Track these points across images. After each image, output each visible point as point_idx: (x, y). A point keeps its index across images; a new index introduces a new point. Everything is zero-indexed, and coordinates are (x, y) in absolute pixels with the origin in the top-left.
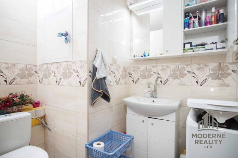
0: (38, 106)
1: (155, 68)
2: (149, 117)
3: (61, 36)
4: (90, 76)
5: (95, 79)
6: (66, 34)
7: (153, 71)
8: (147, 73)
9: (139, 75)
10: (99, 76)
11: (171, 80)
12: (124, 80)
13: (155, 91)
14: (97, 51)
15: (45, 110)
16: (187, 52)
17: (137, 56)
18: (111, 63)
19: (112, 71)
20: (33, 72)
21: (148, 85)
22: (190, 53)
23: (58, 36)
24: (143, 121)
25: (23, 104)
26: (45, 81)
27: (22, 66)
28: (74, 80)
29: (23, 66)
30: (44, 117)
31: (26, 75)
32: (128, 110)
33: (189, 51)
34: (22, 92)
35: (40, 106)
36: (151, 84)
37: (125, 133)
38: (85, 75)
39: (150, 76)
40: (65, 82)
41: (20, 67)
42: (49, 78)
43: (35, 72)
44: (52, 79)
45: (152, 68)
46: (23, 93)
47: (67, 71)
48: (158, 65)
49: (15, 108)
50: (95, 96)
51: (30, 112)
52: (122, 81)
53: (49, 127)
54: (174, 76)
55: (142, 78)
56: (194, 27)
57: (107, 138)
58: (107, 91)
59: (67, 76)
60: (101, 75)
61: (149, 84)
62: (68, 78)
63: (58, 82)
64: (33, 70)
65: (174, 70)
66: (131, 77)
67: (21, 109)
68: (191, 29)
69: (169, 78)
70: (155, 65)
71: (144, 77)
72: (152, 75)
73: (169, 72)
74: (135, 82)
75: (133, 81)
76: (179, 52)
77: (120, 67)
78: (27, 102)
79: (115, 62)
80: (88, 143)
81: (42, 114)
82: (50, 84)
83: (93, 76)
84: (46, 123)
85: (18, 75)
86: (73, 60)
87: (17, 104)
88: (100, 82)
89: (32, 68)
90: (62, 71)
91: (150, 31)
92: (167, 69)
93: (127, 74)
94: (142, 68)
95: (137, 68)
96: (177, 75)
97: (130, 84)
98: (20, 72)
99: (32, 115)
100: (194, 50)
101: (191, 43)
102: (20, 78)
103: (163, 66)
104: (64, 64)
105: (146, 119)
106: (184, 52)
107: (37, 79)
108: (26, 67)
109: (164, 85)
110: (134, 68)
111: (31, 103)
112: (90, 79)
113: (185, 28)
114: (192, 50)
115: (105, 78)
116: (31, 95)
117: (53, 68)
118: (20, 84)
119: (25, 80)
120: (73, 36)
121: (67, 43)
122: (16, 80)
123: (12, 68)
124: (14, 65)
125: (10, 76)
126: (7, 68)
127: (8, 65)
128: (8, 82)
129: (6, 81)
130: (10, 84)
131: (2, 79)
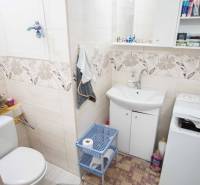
1: (141, 55)
4: (74, 80)
5: (81, 83)
6: (39, 28)
7: (139, 58)
9: (123, 60)
10: (84, 80)
11: (157, 70)
12: (105, 69)
13: (139, 82)
15: (23, 108)
16: (181, 46)
21: (132, 74)
30: (23, 115)
35: (15, 104)
36: (135, 73)
38: (69, 79)
44: (24, 76)
45: (138, 54)
48: (144, 51)
55: (126, 65)
56: (192, 15)
62: (46, 79)
65: (162, 60)
66: (112, 62)
68: (189, 17)
72: (137, 63)
75: (115, 67)
77: (101, 56)
80: (78, 142)
92: (154, 57)
93: (108, 60)
95: (120, 53)
96: (166, 65)
100: (188, 44)
103: (150, 54)
105: (129, 112)
106: (176, 45)
109: (150, 75)
112: (75, 83)
115: (90, 81)
117: (23, 63)
121: (40, 37)
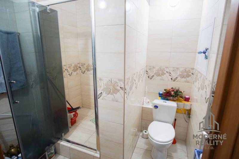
3: (201, 53)
20: (190, 74)
25: (176, 97)
27: (183, 69)
30: (190, 110)
31: (185, 76)
35: (189, 101)
41: (181, 70)
43: (192, 74)
44: (197, 85)
46: (179, 89)
59: (202, 88)
62: (202, 90)
64: (190, 72)
67: (175, 99)
85: (180, 75)
87: (173, 96)
89: (190, 71)
90: (201, 82)
98: (181, 73)
102: (180, 77)
107: (193, 79)
108: (186, 70)
116: (184, 92)
118: (180, 82)
119: (184, 79)
122: (178, 79)
123: (176, 70)
124: (178, 69)
125: (174, 76)
126: (174, 71)
127: (174, 69)
128: (173, 80)
129: (172, 79)
130: (174, 81)
131: (170, 77)
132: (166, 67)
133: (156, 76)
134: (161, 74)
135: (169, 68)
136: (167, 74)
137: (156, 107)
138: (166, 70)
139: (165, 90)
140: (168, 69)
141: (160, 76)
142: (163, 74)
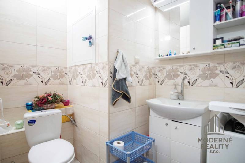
0: (68, 105)
1: (182, 68)
2: (173, 121)
3: (85, 39)
4: (111, 77)
5: (116, 79)
6: (90, 38)
7: (180, 71)
8: (173, 73)
9: (165, 75)
10: (119, 76)
11: (200, 80)
12: (148, 80)
13: (182, 93)
14: (118, 52)
15: (74, 109)
16: (218, 49)
17: (163, 56)
18: (134, 63)
19: (135, 71)
20: (64, 74)
21: (174, 87)
22: (222, 49)
23: (83, 40)
24: (167, 125)
25: (55, 102)
26: (74, 82)
28: (97, 81)
29: (56, 69)
30: (73, 115)
31: (58, 76)
32: (152, 112)
33: (219, 47)
34: (55, 91)
35: (69, 105)
36: (177, 85)
37: (149, 136)
38: (106, 76)
39: (177, 76)
40: (89, 83)
41: (53, 69)
42: (77, 79)
43: (66, 73)
44: (79, 80)
45: (178, 67)
46: (56, 93)
47: (91, 73)
48: (185, 64)
49: (49, 105)
50: (116, 97)
51: (61, 110)
52: (146, 82)
53: (77, 124)
54: (204, 76)
55: (168, 79)
56: (226, 19)
57: (128, 138)
58: (127, 92)
59: (92, 77)
60: (121, 76)
61: (175, 85)
62: (92, 79)
63: (84, 83)
64: (63, 72)
65: (204, 70)
66: (156, 77)
67: (53, 106)
68: (223, 22)
69: (198, 78)
70: (182, 64)
71: (170, 77)
72: (179, 75)
73: (198, 72)
74: (161, 83)
75: (159, 82)
76: (208, 49)
77: (143, 68)
78: (58, 100)
79: (137, 62)
80: (109, 141)
81: (71, 112)
82: (78, 85)
83: (113, 77)
84: (74, 121)
85: (52, 76)
86: (97, 62)
87: (51, 102)
88: (120, 83)
89: (63, 70)
90: (87, 73)
91: (180, 26)
92: (195, 68)
93: (151, 74)
94: (168, 68)
95: (163, 68)
96: (208, 75)
97: (155, 85)
98: (53, 74)
99: (62, 112)
100: (226, 46)
101: (222, 38)
102: (53, 79)
103: (190, 66)
104: (88, 66)
105: (169, 122)
106: (213, 49)
107: (67, 80)
108: (58, 70)
109: (192, 87)
110: (160, 68)
111: (61, 101)
112: (111, 79)
113: (215, 21)
114: (223, 47)
115: (125, 79)
116: (62, 94)
117: (80, 70)
118: (53, 85)
119: (57, 81)
120: (95, 39)
121: (91, 46)
122: (50, 81)
123: (47, 70)
124: (49, 68)
125: (45, 77)
126: (43, 71)
127: (44, 68)
128: (44, 83)
129: (42, 82)
130: (46, 84)
131: (39, 80)
132: (32, 66)
133: (17, 79)
134: (25, 77)
135: (38, 68)
136: (35, 76)
137: (32, 122)
138: (33, 71)
139: (36, 97)
140: (35, 68)
141: (24, 79)
142: (28, 76)
